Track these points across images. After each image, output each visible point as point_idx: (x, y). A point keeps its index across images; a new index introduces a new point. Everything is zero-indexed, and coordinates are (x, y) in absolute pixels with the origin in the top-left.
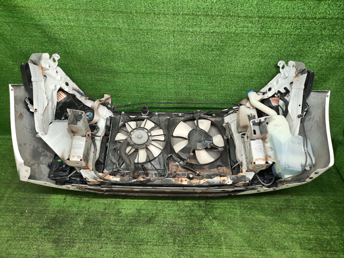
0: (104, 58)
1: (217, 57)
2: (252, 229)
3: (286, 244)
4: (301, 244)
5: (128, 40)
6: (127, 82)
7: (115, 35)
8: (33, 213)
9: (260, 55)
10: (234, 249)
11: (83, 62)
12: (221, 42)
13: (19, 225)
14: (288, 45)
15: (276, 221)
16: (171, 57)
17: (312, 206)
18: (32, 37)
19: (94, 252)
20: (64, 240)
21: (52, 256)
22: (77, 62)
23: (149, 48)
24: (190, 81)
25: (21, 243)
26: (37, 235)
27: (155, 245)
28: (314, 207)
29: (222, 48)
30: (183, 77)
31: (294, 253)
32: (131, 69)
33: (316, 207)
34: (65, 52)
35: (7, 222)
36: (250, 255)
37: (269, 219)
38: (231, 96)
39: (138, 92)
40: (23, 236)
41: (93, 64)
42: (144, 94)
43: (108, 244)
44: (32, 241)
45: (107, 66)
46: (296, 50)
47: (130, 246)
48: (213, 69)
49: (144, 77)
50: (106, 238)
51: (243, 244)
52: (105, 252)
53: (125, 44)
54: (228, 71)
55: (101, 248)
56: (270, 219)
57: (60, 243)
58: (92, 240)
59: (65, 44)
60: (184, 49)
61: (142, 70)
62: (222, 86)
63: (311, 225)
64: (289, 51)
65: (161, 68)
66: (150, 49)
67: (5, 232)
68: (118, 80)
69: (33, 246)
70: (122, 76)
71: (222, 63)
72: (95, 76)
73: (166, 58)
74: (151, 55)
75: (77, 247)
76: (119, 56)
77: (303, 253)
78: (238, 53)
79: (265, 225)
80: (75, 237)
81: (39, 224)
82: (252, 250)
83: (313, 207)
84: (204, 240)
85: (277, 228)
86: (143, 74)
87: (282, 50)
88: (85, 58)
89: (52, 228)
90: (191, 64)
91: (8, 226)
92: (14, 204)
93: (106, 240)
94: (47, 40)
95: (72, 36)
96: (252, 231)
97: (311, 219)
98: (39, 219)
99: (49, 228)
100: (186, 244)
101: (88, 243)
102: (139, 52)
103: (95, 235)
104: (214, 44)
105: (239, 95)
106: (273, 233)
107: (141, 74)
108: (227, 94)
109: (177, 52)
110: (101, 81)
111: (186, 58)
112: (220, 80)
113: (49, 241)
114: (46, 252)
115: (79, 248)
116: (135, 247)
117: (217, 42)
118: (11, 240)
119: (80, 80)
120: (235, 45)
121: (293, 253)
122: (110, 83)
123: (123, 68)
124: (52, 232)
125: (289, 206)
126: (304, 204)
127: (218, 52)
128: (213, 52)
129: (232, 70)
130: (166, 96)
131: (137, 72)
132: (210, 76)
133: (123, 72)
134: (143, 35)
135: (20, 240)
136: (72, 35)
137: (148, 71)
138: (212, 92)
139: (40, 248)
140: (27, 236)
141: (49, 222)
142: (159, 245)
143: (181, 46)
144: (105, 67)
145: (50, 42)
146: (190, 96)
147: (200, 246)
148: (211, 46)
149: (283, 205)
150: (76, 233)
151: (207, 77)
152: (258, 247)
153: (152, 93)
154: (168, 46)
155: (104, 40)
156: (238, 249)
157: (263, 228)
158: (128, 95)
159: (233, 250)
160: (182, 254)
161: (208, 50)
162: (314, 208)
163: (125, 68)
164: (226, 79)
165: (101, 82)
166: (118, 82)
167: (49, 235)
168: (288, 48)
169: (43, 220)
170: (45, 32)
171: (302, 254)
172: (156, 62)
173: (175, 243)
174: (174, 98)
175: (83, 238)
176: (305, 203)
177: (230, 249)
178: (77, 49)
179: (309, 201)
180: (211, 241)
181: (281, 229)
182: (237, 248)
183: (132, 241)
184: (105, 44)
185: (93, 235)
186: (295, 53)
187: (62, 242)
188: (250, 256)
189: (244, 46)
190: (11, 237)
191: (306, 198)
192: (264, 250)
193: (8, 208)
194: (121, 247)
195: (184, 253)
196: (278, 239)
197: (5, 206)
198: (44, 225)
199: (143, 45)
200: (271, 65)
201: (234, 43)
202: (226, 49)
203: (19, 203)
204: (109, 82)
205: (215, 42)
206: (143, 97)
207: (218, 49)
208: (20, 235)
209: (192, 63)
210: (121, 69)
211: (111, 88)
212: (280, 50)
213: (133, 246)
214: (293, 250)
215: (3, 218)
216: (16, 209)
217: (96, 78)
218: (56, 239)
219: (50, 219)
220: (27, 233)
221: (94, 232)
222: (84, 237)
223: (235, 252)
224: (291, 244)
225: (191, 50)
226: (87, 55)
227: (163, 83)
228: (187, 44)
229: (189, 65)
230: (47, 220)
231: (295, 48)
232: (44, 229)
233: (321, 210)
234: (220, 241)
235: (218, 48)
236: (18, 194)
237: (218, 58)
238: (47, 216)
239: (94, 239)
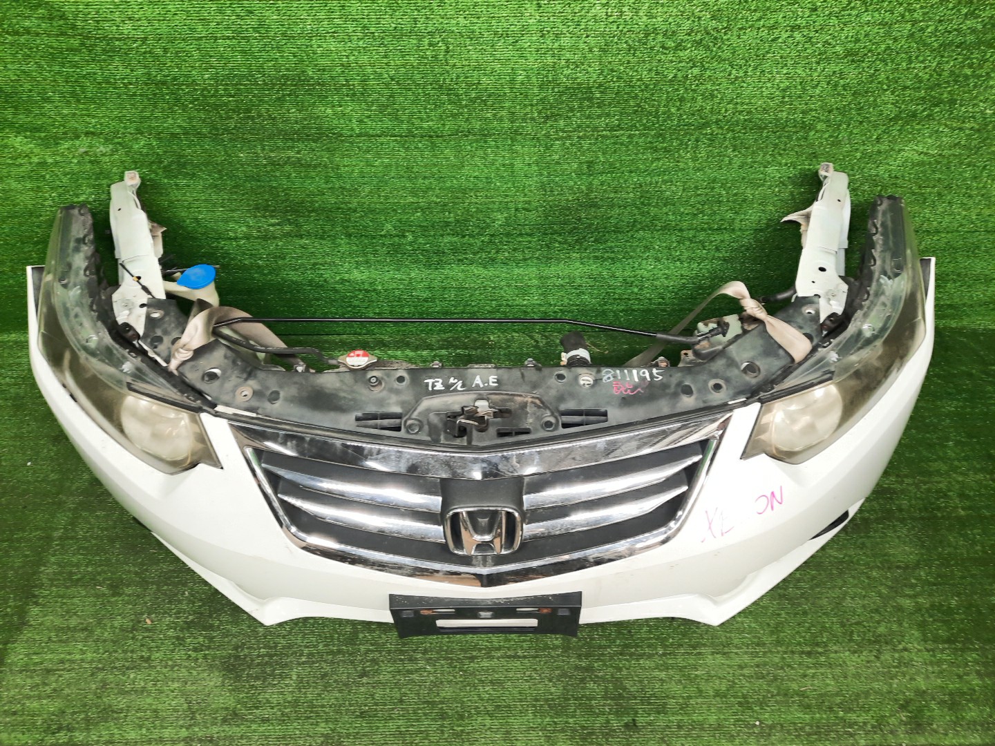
0: (289, 95)
1: (692, 67)
2: (785, 590)
3: (882, 629)
4: (922, 626)
5: (373, 30)
6: (377, 164)
7: (322, 15)
8: (147, 583)
9: (849, 53)
10: (736, 653)
11: (217, 110)
12: (713, 18)
13: (116, 624)
14: (952, 9)
15: (852, 562)
16: (528, 77)
17: (958, 507)
18: (17, 33)
19: (344, 688)
20: (253, 661)
21: (227, 709)
22: (196, 110)
23: (447, 51)
24: (594, 148)
25: (132, 676)
26: (173, 651)
27: (514, 657)
28: (963, 509)
29: (716, 38)
30: (569, 137)
31: (906, 654)
32: (388, 123)
33: (970, 508)
34: (149, 79)
35: (78, 616)
36: (782, 668)
37: (832, 559)
38: (729, 185)
39: (414, 193)
40: (135, 656)
41: (253, 114)
42: (437, 196)
43: (381, 664)
44: (164, 670)
45: (305, 119)
46: (979, 27)
47: (442, 666)
48: (673, 110)
49: (434, 145)
50: (372, 645)
51: (759, 638)
52: (374, 687)
53: (361, 43)
54: (726, 111)
55: (361, 676)
56: (836, 558)
57: (244, 670)
58: (332, 653)
59: (145, 53)
60: (574, 49)
61: (425, 125)
62: (701, 157)
63: (953, 565)
64: (950, 32)
65: (495, 115)
66: (451, 56)
67: (80, 647)
68: (346, 161)
69: (170, 683)
70: (358, 147)
71: (709, 87)
72: (264, 149)
73: (512, 81)
74: (458, 77)
75: (294, 677)
76: (344, 85)
77: (931, 653)
78: (768, 52)
79: (820, 574)
80: (284, 647)
81: (171, 616)
82: (785, 653)
83: (960, 510)
84: (650, 632)
85: (856, 582)
86: (431, 136)
87: (929, 30)
88: (222, 96)
89: (211, 627)
90: (598, 95)
91: (83, 630)
92: (84, 560)
93: (372, 651)
94: (75, 42)
95: (164, 28)
96: (785, 595)
97: (956, 548)
98: (170, 602)
99: (205, 628)
100: (600, 647)
101: (324, 665)
102: (413, 67)
103: (338, 638)
104: (687, 25)
105: (753, 179)
106: (844, 598)
107: (422, 137)
108: (714, 181)
109: (550, 60)
110: (286, 163)
111: (581, 77)
112: (697, 141)
113: (211, 666)
114: (209, 700)
115: (300, 680)
116: (455, 667)
117: (699, 18)
118: (103, 669)
119: (217, 164)
120: (763, 26)
121: (902, 654)
122: (320, 171)
123: (361, 121)
124: (214, 637)
125: (889, 511)
126: (933, 504)
127: (700, 53)
128: (681, 54)
129: (740, 108)
130: (509, 199)
131: (410, 131)
132: (663, 130)
133: (359, 135)
134: (425, 8)
135: (128, 669)
136: (164, 25)
137: (447, 127)
138: (666, 178)
139: (188, 687)
140: (144, 654)
141: (200, 607)
142: (525, 657)
143: (566, 41)
144: (296, 122)
145: (90, 51)
146: (592, 192)
147: (640, 651)
148: (673, 32)
149: (873, 510)
150: (284, 637)
151: (653, 133)
152: (804, 643)
153: (464, 191)
154: (517, 41)
155: (284, 34)
156: (746, 653)
157: (817, 586)
158: (381, 203)
159: (732, 655)
160: (591, 678)
161: (663, 47)
162: (962, 513)
163: (365, 120)
164: (717, 134)
165: (287, 168)
166: (344, 166)
167: (209, 648)
168: (952, 20)
169: (180, 602)
170: (63, 17)
171: (926, 655)
172: (477, 98)
173: (570, 648)
174: (537, 204)
175: (306, 651)
176: (938, 499)
177: (725, 654)
178: (190, 69)
179: (950, 491)
180: (668, 635)
181: (869, 584)
182: (745, 649)
183: (445, 648)
184: (289, 49)
185: (332, 638)
186: (971, 38)
187: (249, 667)
188: (781, 671)
189: (794, 28)
190: (99, 661)
191: (940, 482)
192: (820, 650)
193: (71, 573)
194: (417, 671)
195: (597, 676)
196: (858, 615)
197: (60, 566)
198: (187, 618)
199: (426, 41)
200: (879, 83)
201: (759, 20)
202: (728, 39)
203: (98, 555)
204: (315, 167)
205: (688, 19)
206: (433, 205)
207: (699, 43)
208: (125, 652)
209: (601, 92)
210: (355, 124)
211: (324, 186)
212: (922, 30)
213: (450, 664)
214: (901, 647)
215: (64, 603)
216: (95, 576)
217: (270, 157)
218: (229, 658)
219: (201, 600)
220: (142, 645)
221: (335, 630)
222: (308, 647)
223: (737, 661)
224: (895, 627)
225: (601, 50)
226: (227, 85)
227: (500, 160)
228: (586, 30)
229: (590, 99)
230: (194, 603)
231: (975, 18)
232: (188, 630)
233: (986, 517)
234: (695, 632)
235: (699, 37)
236: (89, 528)
237: (696, 71)
238: (192, 589)
239: (339, 652)
